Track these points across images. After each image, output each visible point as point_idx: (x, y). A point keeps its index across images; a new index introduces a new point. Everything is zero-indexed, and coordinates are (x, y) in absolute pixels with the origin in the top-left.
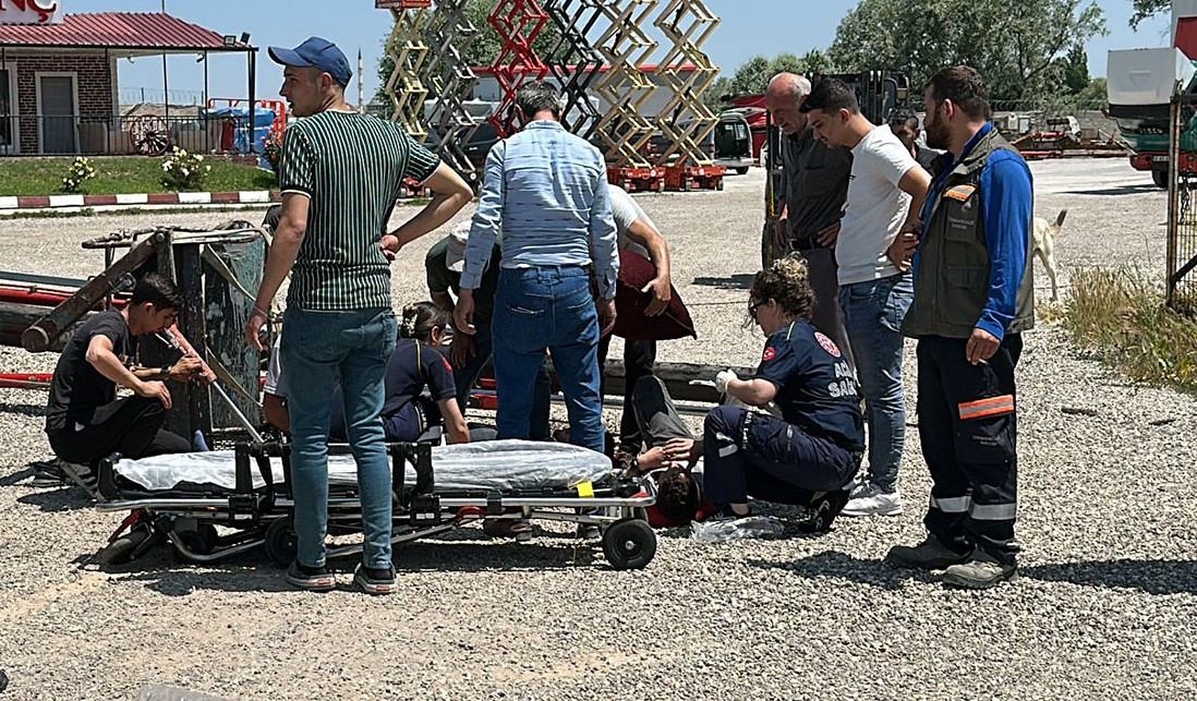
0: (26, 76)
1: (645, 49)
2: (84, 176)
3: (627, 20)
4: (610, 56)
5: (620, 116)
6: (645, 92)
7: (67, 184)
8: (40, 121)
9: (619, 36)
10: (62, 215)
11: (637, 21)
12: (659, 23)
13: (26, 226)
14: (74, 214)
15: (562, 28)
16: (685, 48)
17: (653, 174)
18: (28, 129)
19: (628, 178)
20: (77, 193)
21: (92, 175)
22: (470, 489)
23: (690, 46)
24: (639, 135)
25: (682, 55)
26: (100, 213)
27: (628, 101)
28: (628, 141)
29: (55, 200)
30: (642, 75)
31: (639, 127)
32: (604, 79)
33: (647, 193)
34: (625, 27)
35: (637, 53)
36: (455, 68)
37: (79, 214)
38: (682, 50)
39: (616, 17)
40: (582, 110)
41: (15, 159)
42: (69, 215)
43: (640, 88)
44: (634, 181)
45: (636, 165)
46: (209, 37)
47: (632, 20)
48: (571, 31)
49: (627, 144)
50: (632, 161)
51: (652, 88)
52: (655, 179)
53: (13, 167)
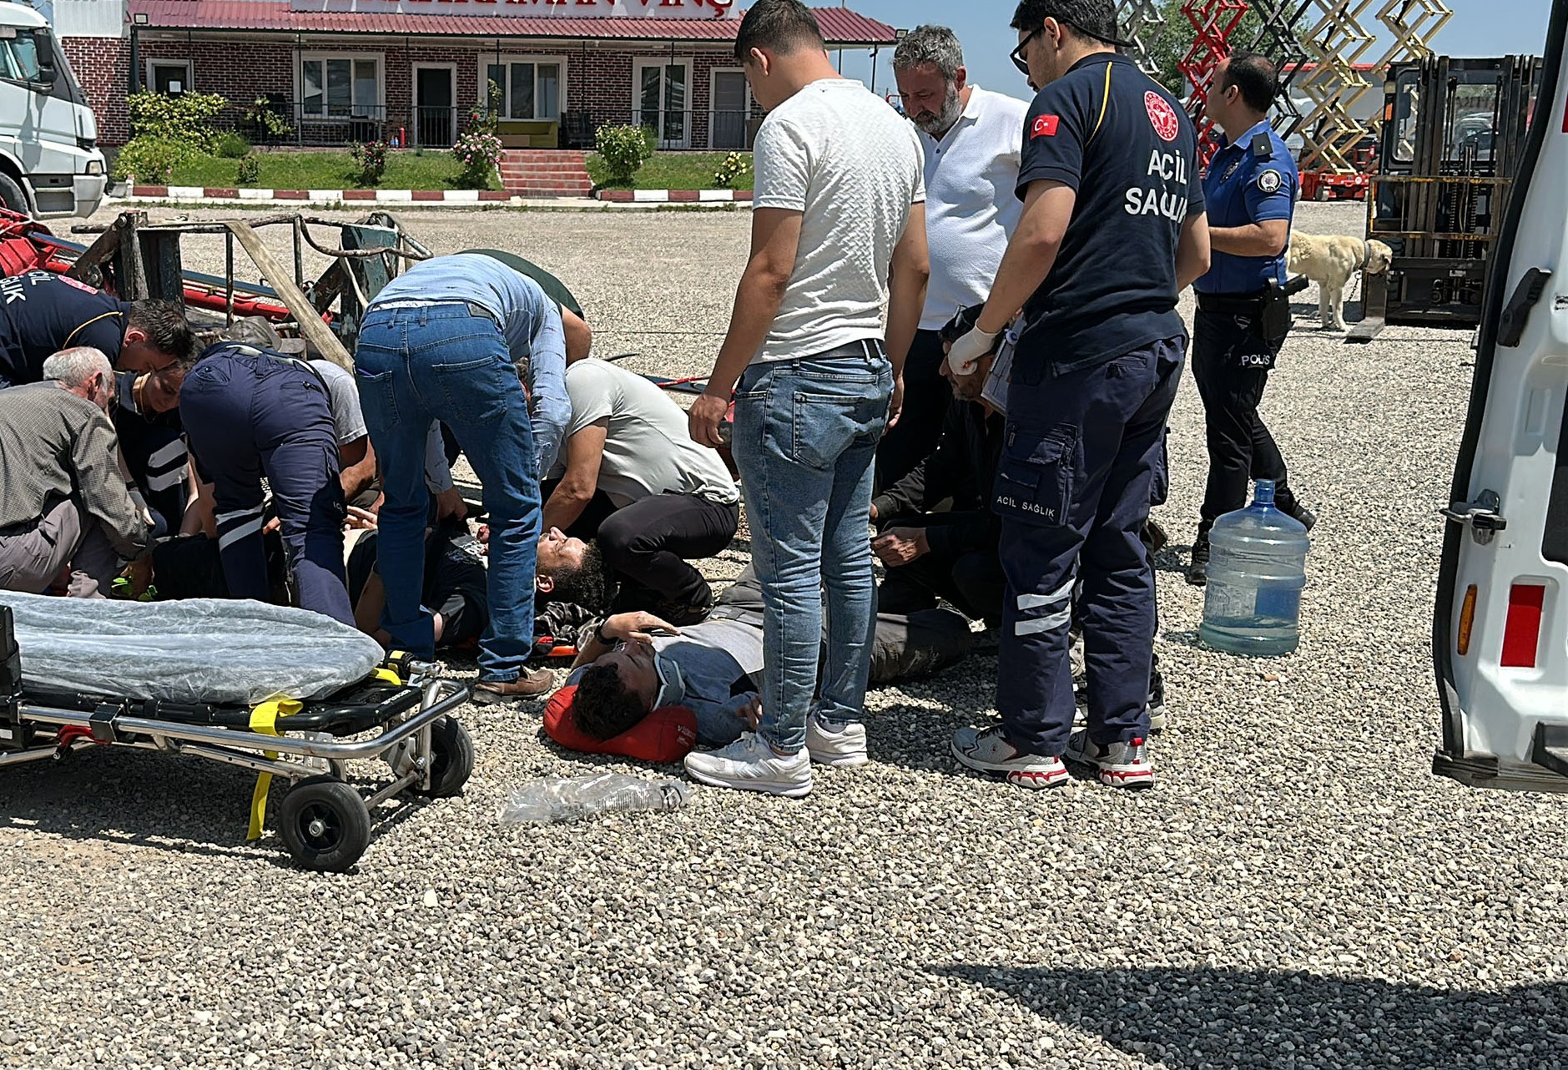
0: (701, 71)
1: (1358, 44)
2: (736, 171)
3: (1342, 12)
4: (1320, 51)
5: (1326, 118)
6: (1357, 90)
7: (719, 178)
8: (711, 116)
9: (1331, 29)
10: (705, 209)
11: (1353, 14)
12: (1382, 16)
13: (658, 219)
14: (717, 209)
15: (1265, 19)
16: (1409, 44)
17: (1358, 181)
18: (699, 124)
19: (1327, 184)
20: (728, 188)
21: (744, 171)
22: (83, 693)
23: (1416, 42)
24: (1347, 137)
25: (1405, 51)
26: (743, 208)
27: (1337, 99)
28: (1334, 144)
29: (705, 195)
30: (1354, 72)
31: (1345, 129)
32: (1311, 77)
33: (1351, 202)
34: (1340, 19)
35: (1351, 48)
36: (1138, 62)
37: (722, 209)
38: (1406, 46)
39: (1330, 7)
40: (1280, 110)
41: (676, 153)
42: (712, 210)
43: (1350, 86)
44: (1334, 188)
45: (1339, 171)
46: (882, 31)
47: (1348, 11)
48: (1276, 24)
49: (1332, 147)
50: (1334, 166)
51: (1365, 87)
52: (1360, 187)
53: (672, 161)
